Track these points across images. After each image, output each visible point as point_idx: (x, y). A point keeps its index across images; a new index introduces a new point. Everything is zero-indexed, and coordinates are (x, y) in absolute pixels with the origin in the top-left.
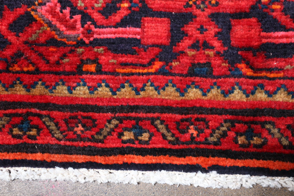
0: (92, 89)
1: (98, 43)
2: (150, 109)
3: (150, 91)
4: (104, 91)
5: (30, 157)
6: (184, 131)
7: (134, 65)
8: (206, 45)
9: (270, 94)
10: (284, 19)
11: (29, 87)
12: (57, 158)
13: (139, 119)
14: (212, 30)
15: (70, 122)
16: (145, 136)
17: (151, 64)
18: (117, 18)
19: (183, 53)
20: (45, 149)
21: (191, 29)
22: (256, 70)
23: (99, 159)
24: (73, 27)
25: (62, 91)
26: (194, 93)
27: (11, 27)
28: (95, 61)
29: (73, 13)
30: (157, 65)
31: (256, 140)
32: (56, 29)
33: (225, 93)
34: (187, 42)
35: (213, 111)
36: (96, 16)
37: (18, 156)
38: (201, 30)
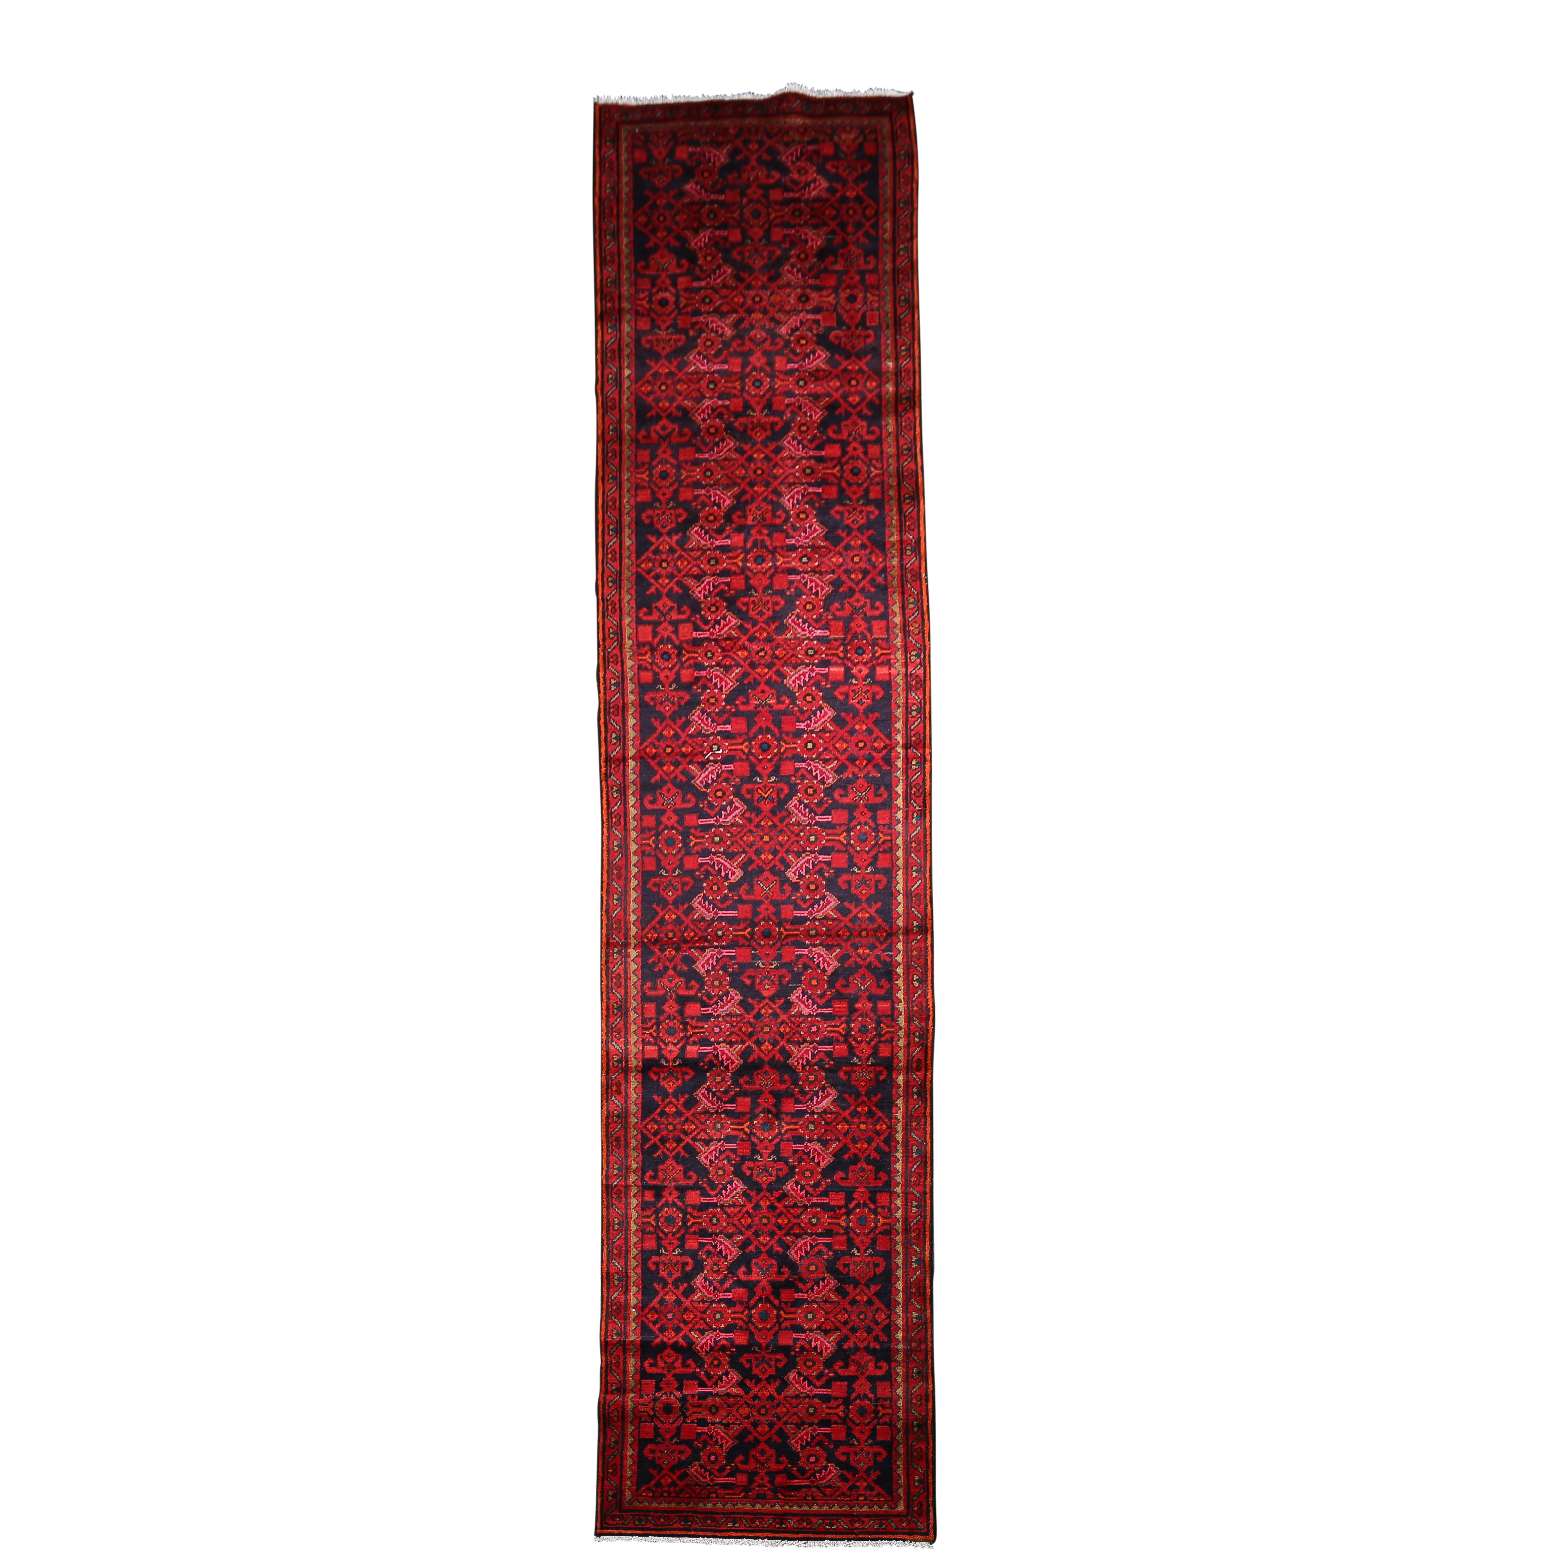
0: (714, 1505)
1: (717, 1484)
2: (739, 1513)
3: (740, 1506)
4: (719, 1505)
5: (689, 1533)
6: (754, 1522)
7: (733, 1495)
8: (764, 1486)
9: (791, 1507)
10: (797, 1474)
11: (687, 1504)
12: (700, 1533)
13: (734, 1518)
14: (767, 1479)
15: (705, 1519)
16: (737, 1525)
17: (739, 1494)
18: (725, 1473)
19: (754, 1489)
20: (694, 1530)
21: (757, 1478)
22: (785, 1496)
23: (718, 1534)
24: (705, 1478)
25: (701, 1505)
26: (758, 1506)
27: (678, 1478)
28: (716, 1493)
29: (705, 1471)
30: (742, 1495)
31: (784, 1526)
32: (697, 1478)
33: (772, 1506)
34: (756, 1484)
35: (766, 1514)
36: (715, 1472)
37: (684, 1533)
38: (762, 1479)
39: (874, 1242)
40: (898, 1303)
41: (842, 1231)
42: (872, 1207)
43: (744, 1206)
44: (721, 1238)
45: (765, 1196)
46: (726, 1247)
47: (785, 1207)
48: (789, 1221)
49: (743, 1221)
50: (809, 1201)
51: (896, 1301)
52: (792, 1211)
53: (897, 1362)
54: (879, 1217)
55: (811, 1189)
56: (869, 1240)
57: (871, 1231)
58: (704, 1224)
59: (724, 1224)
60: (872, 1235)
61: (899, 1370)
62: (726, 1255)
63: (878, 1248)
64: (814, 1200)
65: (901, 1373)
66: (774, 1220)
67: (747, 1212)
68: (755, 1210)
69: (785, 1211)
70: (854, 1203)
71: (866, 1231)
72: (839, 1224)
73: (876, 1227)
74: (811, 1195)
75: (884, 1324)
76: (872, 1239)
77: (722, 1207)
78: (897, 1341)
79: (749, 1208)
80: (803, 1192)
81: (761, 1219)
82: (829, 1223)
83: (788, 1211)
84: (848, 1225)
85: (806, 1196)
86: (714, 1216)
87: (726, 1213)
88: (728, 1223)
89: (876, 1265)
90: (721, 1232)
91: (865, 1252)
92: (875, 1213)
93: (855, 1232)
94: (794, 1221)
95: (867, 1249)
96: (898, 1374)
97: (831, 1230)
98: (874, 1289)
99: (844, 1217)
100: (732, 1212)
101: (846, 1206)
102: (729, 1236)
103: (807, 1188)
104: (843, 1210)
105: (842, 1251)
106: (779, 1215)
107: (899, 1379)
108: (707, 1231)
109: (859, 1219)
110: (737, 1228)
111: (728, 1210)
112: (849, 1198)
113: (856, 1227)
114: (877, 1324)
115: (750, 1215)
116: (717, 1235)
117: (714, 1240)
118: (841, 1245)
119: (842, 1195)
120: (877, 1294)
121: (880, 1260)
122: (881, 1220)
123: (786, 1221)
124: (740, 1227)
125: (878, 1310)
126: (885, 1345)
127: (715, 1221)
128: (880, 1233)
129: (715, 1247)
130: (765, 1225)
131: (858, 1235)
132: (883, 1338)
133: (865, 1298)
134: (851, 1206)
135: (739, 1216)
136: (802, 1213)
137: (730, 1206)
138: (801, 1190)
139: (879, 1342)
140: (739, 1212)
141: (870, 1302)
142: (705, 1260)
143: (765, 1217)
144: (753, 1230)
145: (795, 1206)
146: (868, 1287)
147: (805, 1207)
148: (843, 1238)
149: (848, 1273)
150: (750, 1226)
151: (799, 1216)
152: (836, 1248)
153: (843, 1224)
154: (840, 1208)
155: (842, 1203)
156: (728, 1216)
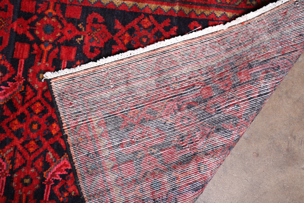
39: (72, 21)
40: (135, 6)
41: (57, 50)
42: (35, 18)
43: (15, 147)
44: (48, 175)
45: (8, 124)
46: (58, 170)
47: (23, 104)
48: (39, 101)
49: (31, 150)
50: (19, 79)
51: (132, 7)
52: (28, 97)
53: (190, 13)
54: (47, 12)
55: (7, 76)
56: (69, 25)
57: (60, 22)
58: (29, 193)
59: (33, 170)
60: (65, 22)
61: (198, 12)
62: (66, 170)
63: (79, 18)
64: (20, 73)
65: (202, 10)
66: (35, 117)
67: (23, 144)
68: (22, 136)
69: (27, 105)
70: (29, 35)
71: (60, 27)
72: (49, 52)
73: (56, 17)
74: (14, 76)
75: (153, 20)
76: (68, 22)
77: (12, 172)
78: (172, 10)
79: (18, 142)
80: (10, 84)
81: (32, 131)
82: (47, 61)
83: (28, 101)
84: (50, 43)
85: (14, 81)
86: (22, 181)
87: (20, 168)
88: (32, 166)
89: (95, 21)
90: (41, 174)
91: (80, 30)
92: (42, 15)
93: (59, 37)
94: (39, 96)
95: (78, 28)
96: (203, 14)
97: (54, 60)
98: (118, 25)
99: (43, 46)
100: (20, 161)
101: (31, 43)
102: (47, 165)
103: (5, 79)
104: (35, 46)
105: (78, 51)
106: (31, 111)
107: (207, 13)
108: (37, 189)
109: (46, 32)
110: (39, 157)
111: (18, 164)
112: (23, 39)
113: (54, 35)
114: (154, 26)
115: (27, 142)
116: (43, 179)
117: (49, 182)
118: (70, 52)
119: (18, 45)
120: (124, 24)
121: (90, 17)
122: (50, 11)
123: (38, 105)
124: (37, 154)
125: (139, 24)
126: (174, 21)
127: (27, 181)
128: (63, 13)
129: (56, 182)
130: (39, 127)
131: (62, 35)
132: (167, 23)
133: (127, 35)
134: (31, 38)
135: (25, 153)
136: (32, 88)
137: (13, 163)
138: (7, 85)
139: (170, 27)
140: (21, 153)
141: (131, 31)
142: (70, 193)
143: (31, 126)
144: (43, 139)
145: (23, 94)
146: (116, 31)
147: (26, 83)
148: (64, 50)
149: (100, 49)
150: (39, 143)
151: (35, 91)
152: (73, 57)
153: (49, 48)
154: (31, 49)
155: (27, 46)
156: (24, 165)
